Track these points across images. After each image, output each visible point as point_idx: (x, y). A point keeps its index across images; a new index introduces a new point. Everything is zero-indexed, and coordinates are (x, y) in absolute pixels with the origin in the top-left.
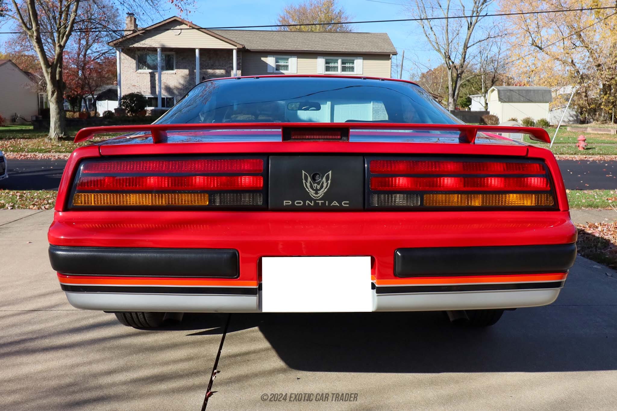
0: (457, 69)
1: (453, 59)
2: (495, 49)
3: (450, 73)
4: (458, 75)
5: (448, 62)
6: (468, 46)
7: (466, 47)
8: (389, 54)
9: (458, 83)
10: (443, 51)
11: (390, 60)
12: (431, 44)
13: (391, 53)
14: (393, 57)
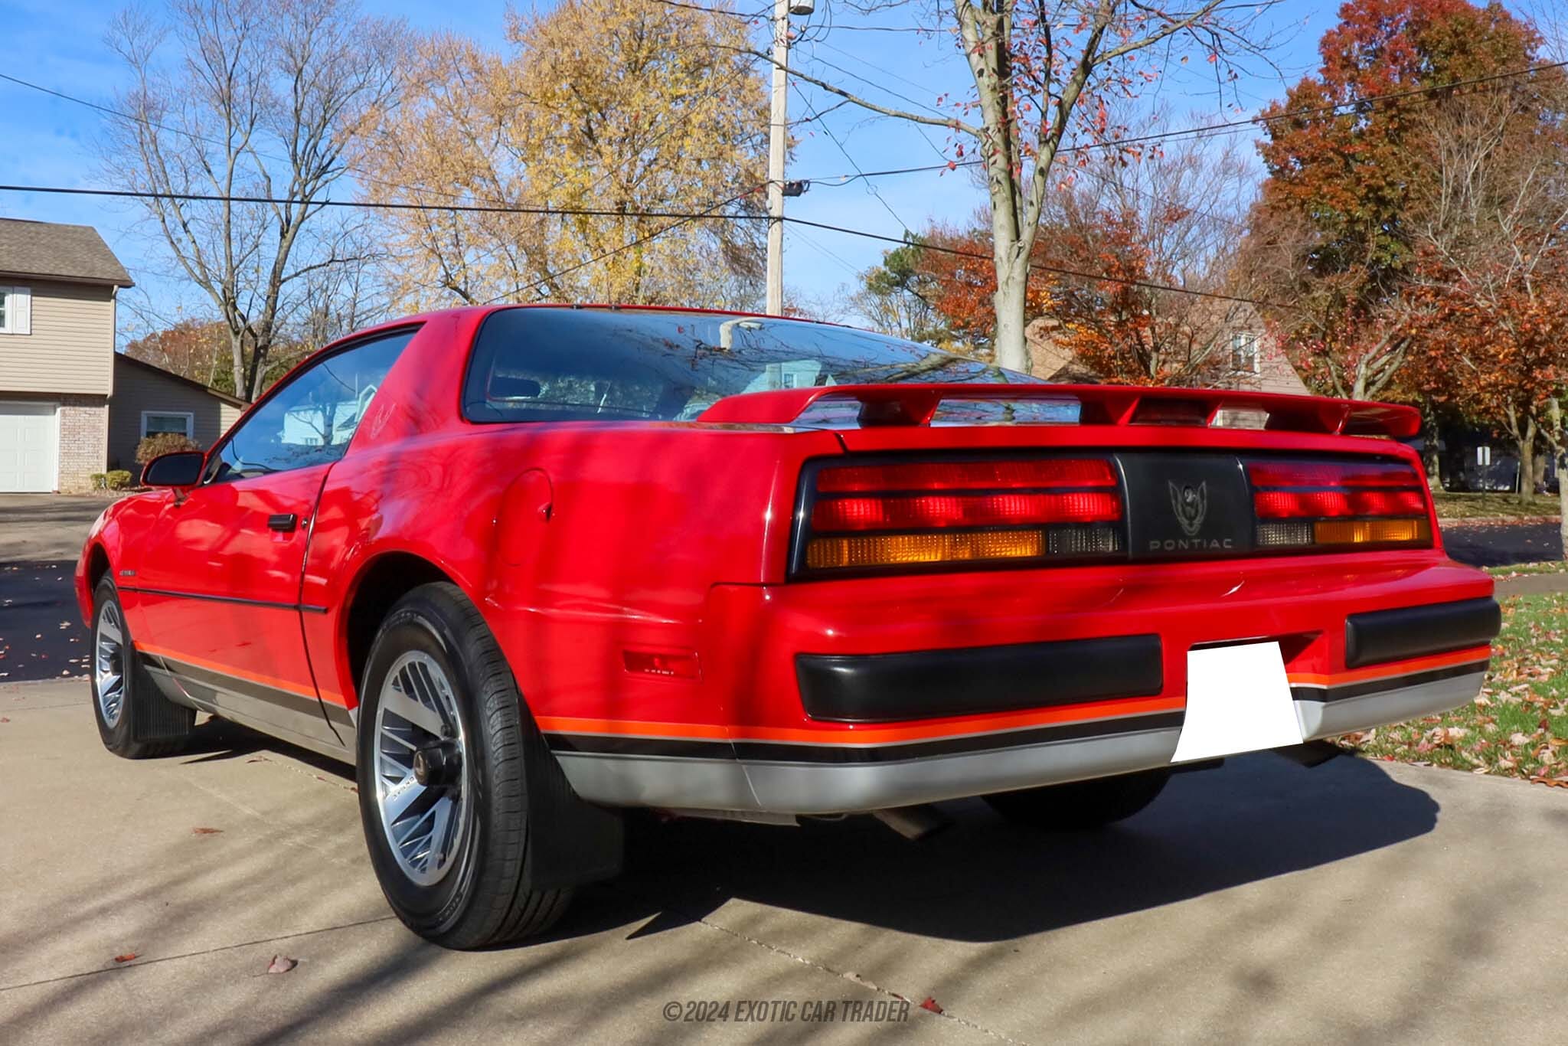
0: (254, 335)
1: (242, 308)
2: (346, 290)
3: (236, 343)
4: (257, 350)
5: (231, 316)
6: (283, 277)
7: (277, 281)
8: (111, 283)
9: (259, 370)
10: (218, 288)
11: (113, 301)
12: (185, 263)
13: (116, 282)
14: (121, 293)
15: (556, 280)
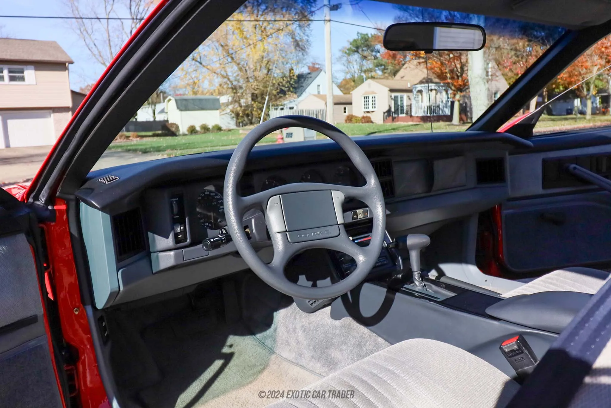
8: (65, 62)
11: (67, 71)
12: (95, 56)
13: (67, 62)
14: (70, 66)
15: (233, 56)
